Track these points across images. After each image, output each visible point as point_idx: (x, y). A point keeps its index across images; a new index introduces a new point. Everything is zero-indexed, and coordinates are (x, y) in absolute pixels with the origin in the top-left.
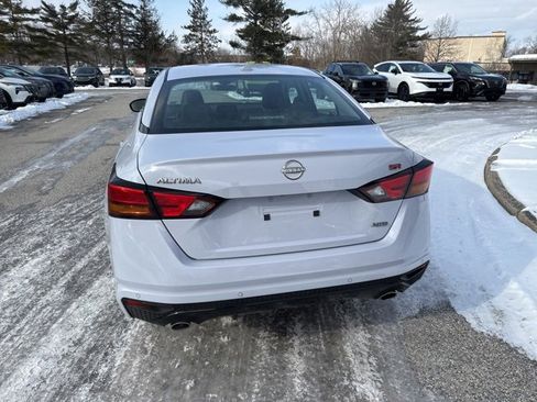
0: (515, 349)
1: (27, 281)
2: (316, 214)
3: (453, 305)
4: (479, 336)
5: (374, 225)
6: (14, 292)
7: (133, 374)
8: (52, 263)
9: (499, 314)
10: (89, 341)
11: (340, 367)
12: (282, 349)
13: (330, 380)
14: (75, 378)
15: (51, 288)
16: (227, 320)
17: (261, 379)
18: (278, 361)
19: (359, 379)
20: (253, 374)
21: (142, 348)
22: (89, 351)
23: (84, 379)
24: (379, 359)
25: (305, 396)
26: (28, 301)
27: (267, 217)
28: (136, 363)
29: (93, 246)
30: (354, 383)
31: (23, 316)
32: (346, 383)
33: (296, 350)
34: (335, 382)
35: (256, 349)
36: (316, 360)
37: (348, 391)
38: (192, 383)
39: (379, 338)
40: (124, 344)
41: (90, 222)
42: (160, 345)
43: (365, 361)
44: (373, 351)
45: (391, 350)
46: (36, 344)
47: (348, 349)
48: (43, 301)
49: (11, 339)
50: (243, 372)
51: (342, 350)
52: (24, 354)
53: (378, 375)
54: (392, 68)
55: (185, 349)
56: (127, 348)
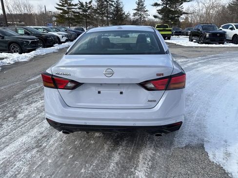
0: (227, 174)
1: (36, 108)
2: (121, 93)
3: (205, 146)
4: (210, 163)
5: (149, 101)
6: (30, 112)
7: (53, 149)
9: (228, 155)
10: (45, 133)
11: (134, 163)
12: (113, 150)
13: (126, 167)
14: (34, 145)
15: (42, 112)
16: (97, 134)
17: (98, 161)
18: (109, 155)
19: (139, 170)
20: (96, 158)
21: (61, 139)
22: (43, 137)
23: (37, 147)
24: (153, 164)
25: (112, 171)
26: (33, 116)
27: (99, 92)
28: (56, 144)
30: (136, 171)
31: (29, 120)
32: (133, 170)
33: (119, 152)
34: (128, 168)
35: (103, 148)
36: (125, 158)
37: (132, 173)
38: (72, 156)
39: (158, 154)
42: (68, 139)
43: (146, 163)
44: (153, 159)
45: (161, 161)
46: (28, 131)
47: (141, 156)
48: (37, 117)
49: (21, 128)
50: (93, 156)
51: (138, 156)
52: (23, 134)
53: (149, 170)
54: (230, 27)
55: (76, 143)
56: (56, 138)
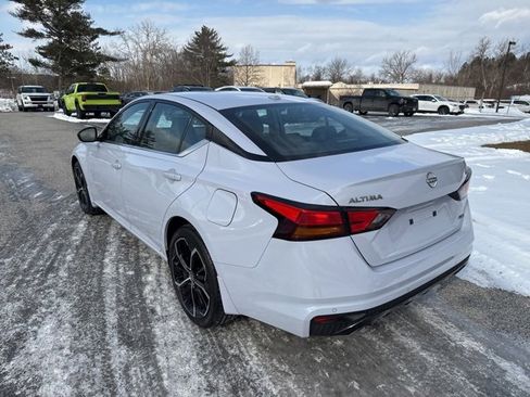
0: (512, 293)
1: (66, 351)
2: (435, 214)
5: (459, 217)
6: (66, 367)
8: (74, 326)
9: (484, 273)
11: (438, 335)
12: (387, 335)
13: (442, 346)
18: (395, 345)
19: (458, 339)
20: (389, 360)
21: (280, 371)
22: (233, 391)
24: (453, 322)
25: (439, 362)
27: (411, 222)
28: (292, 385)
29: (99, 296)
30: (458, 343)
32: (453, 344)
33: (398, 333)
34: (446, 346)
35: (370, 342)
36: (418, 336)
37: (460, 349)
38: (355, 383)
39: (438, 308)
40: (260, 375)
41: (63, 274)
42: (292, 364)
43: (447, 326)
44: (444, 318)
47: (430, 322)
50: (381, 361)
51: (427, 324)
53: (464, 332)
